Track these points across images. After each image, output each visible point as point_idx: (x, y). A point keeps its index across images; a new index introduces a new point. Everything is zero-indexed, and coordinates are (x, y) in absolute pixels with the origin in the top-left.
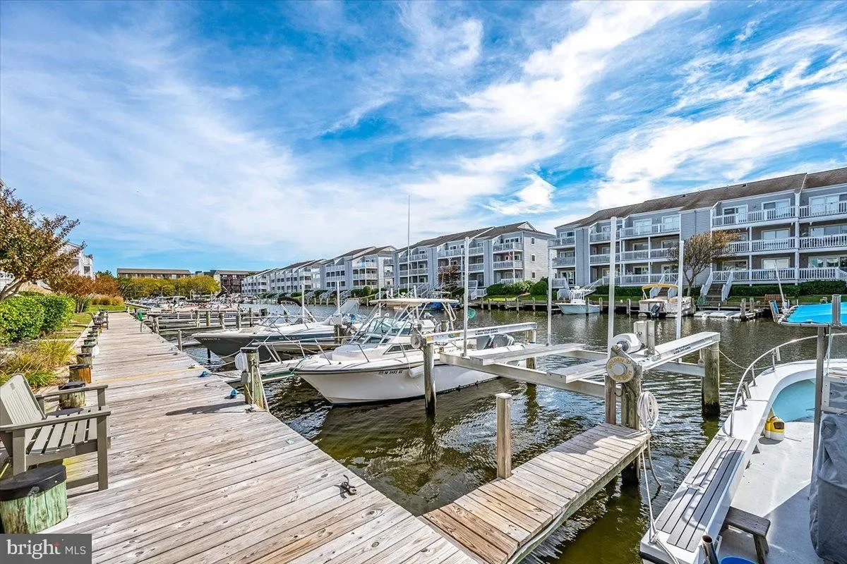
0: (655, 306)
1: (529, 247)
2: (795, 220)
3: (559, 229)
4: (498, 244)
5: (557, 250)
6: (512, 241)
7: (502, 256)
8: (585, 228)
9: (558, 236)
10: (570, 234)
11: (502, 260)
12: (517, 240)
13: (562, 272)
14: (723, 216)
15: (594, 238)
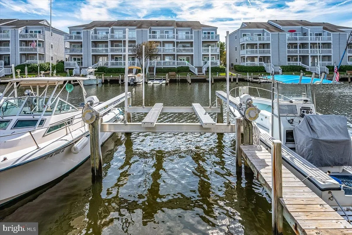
0: (132, 79)
1: (49, 38)
2: (175, 40)
3: (71, 28)
4: (24, 33)
5: (70, 42)
6: (35, 32)
7: (27, 43)
8: (88, 30)
9: (70, 33)
10: (78, 33)
11: (26, 46)
12: (40, 32)
13: (73, 57)
14: (152, 34)
15: (94, 37)
